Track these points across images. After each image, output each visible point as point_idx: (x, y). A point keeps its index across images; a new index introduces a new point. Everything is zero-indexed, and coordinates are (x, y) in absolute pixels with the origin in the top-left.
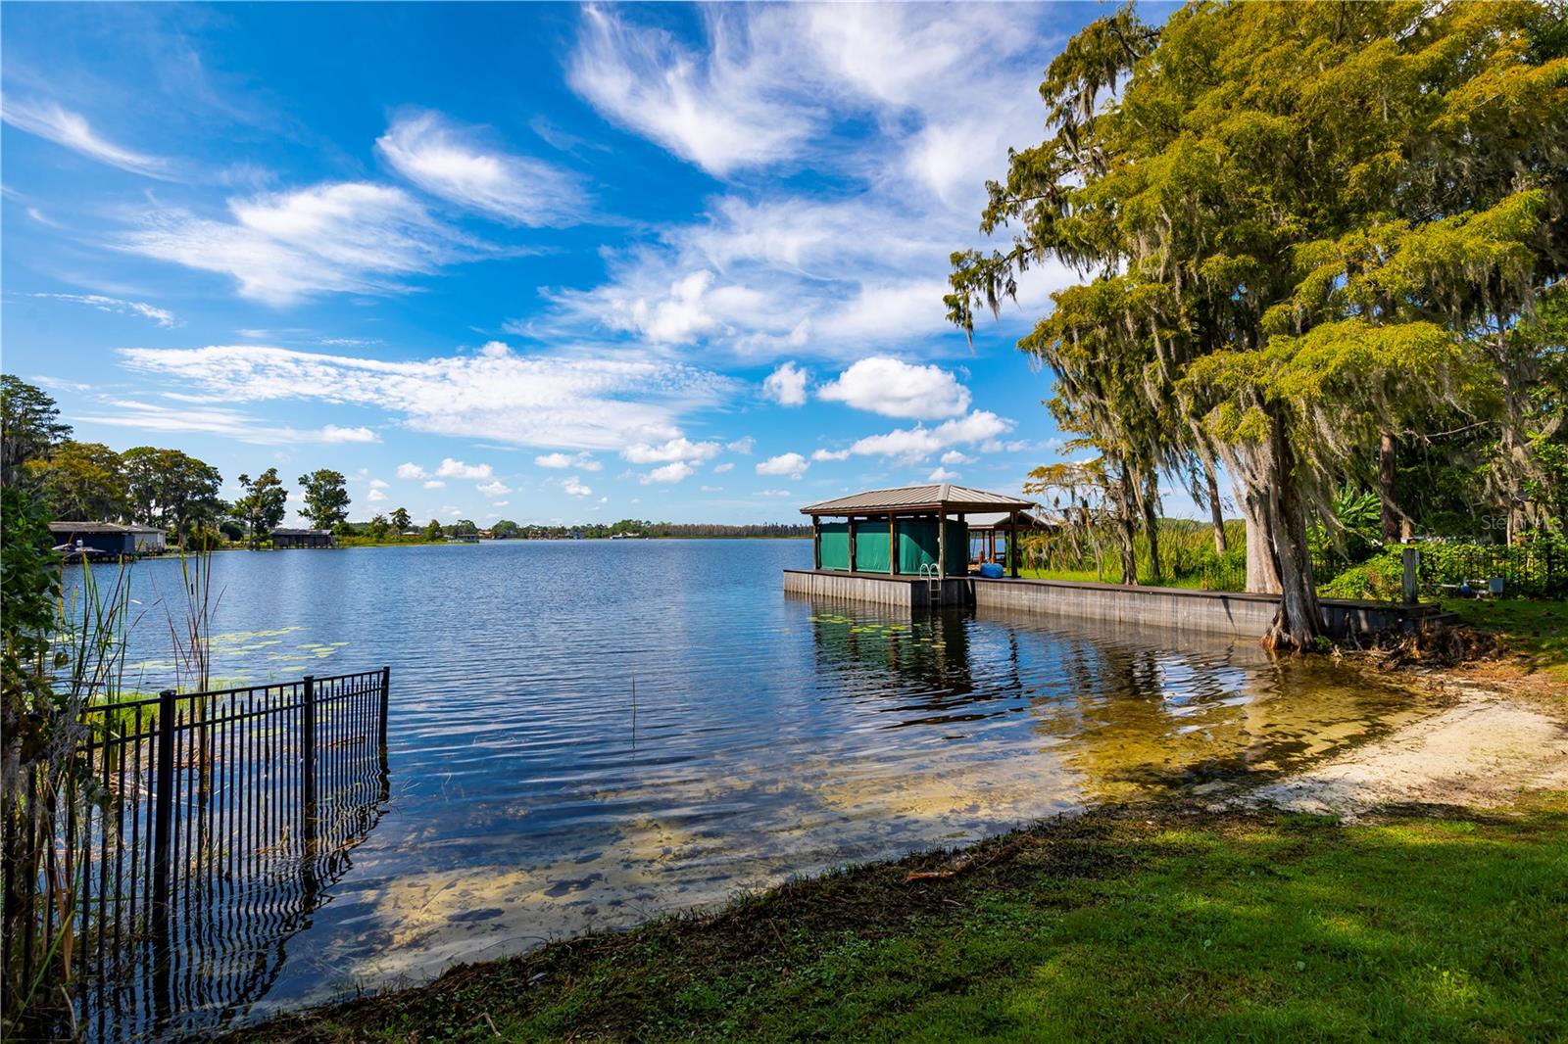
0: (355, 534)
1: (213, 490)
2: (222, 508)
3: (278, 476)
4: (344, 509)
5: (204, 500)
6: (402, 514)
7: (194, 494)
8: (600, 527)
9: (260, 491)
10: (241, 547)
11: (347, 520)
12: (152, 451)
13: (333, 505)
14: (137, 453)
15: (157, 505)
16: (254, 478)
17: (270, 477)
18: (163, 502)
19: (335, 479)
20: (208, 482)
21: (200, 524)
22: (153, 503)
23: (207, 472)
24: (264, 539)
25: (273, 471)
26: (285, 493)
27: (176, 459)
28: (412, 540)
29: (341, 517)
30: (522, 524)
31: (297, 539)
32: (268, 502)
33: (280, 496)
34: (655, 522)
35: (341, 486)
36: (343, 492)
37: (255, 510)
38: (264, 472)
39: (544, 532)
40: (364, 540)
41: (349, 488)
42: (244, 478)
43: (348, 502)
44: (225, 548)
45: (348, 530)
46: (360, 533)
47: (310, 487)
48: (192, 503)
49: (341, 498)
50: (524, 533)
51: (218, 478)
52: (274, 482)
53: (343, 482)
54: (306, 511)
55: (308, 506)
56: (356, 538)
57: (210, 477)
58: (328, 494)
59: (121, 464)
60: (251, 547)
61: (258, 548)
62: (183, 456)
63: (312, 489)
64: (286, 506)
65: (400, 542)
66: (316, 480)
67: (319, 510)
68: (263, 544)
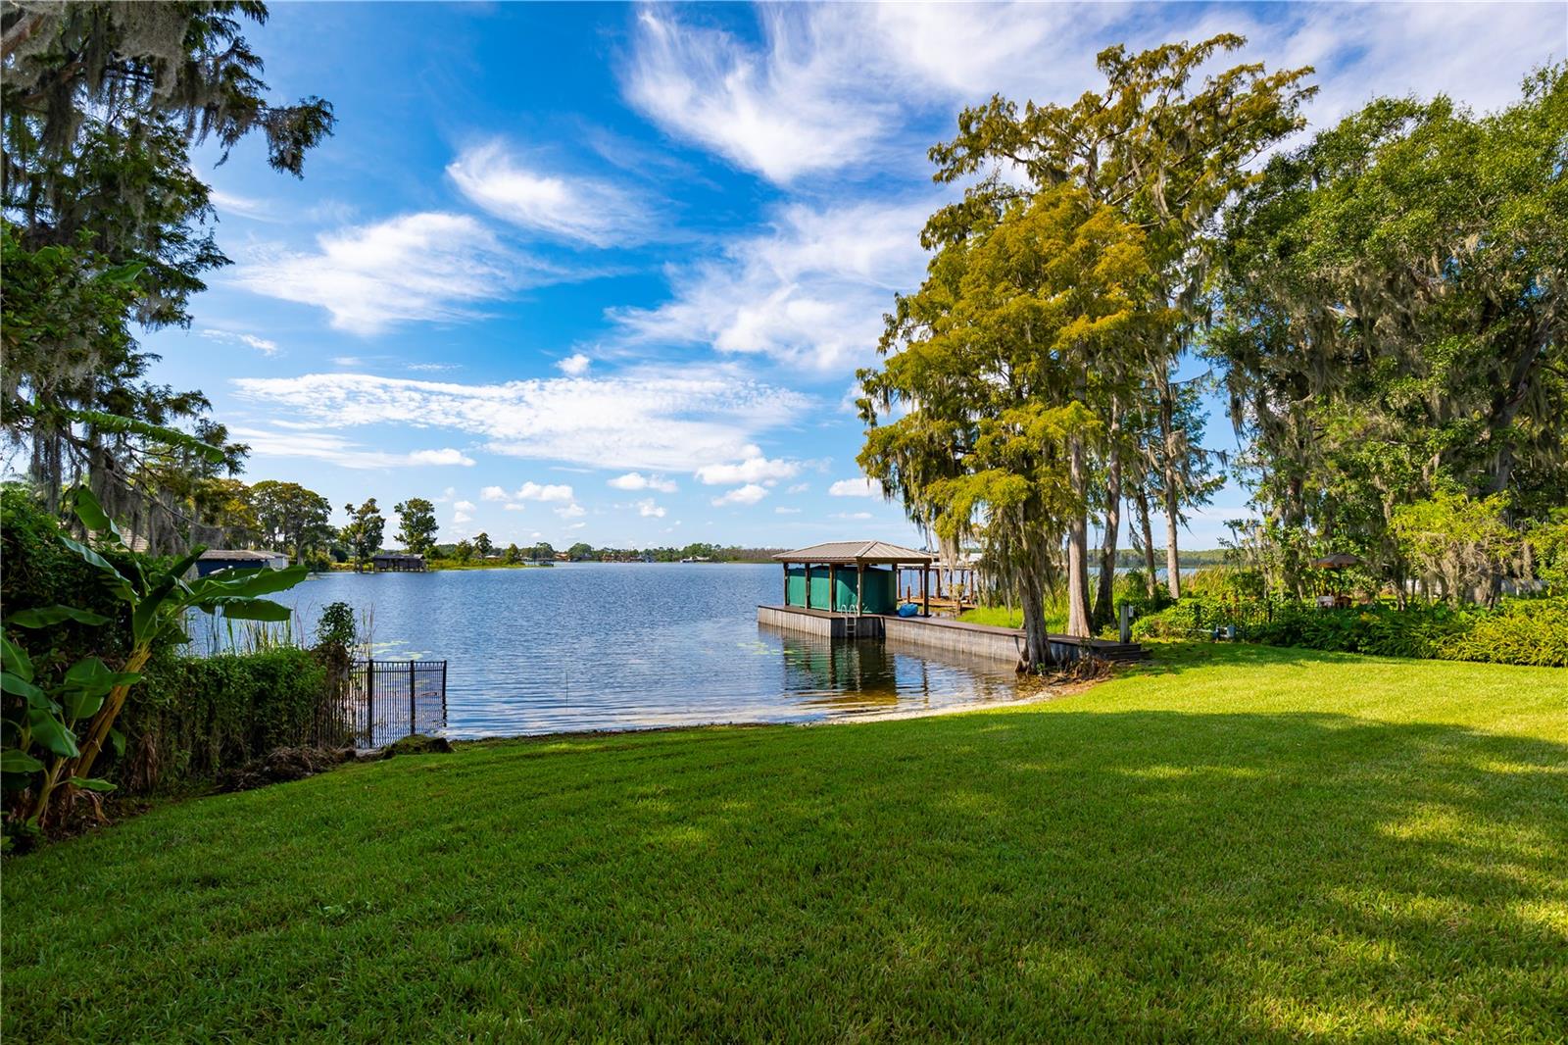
0: (443, 557)
1: (325, 519)
2: (333, 534)
3: (377, 506)
4: (433, 535)
5: (317, 527)
6: (484, 538)
7: (309, 522)
8: (671, 551)
9: (362, 519)
10: (347, 568)
11: (435, 544)
12: (275, 484)
13: (424, 531)
14: (263, 486)
15: (280, 532)
16: (358, 507)
17: (371, 507)
18: (285, 530)
19: (425, 507)
20: (320, 511)
21: (315, 548)
22: (277, 530)
23: (320, 503)
24: (366, 562)
25: (373, 501)
26: (383, 521)
27: (293, 493)
28: (494, 564)
29: (431, 542)
30: (597, 547)
31: (393, 562)
32: (369, 528)
33: (379, 523)
34: (725, 546)
35: (431, 514)
36: (432, 520)
37: (359, 536)
38: (365, 502)
39: (617, 556)
40: (450, 562)
41: (437, 515)
42: (349, 507)
43: (436, 528)
44: (334, 570)
45: (437, 554)
46: (448, 557)
47: (404, 514)
48: (306, 530)
49: (430, 525)
50: (598, 556)
51: (329, 507)
52: (375, 511)
53: (432, 510)
54: (401, 536)
55: (402, 532)
56: (443, 561)
57: (322, 507)
58: (419, 519)
59: (251, 496)
60: (356, 569)
61: (362, 570)
62: (300, 488)
63: (406, 516)
64: (384, 532)
65: (484, 564)
66: (409, 508)
67: (412, 535)
68: (365, 566)
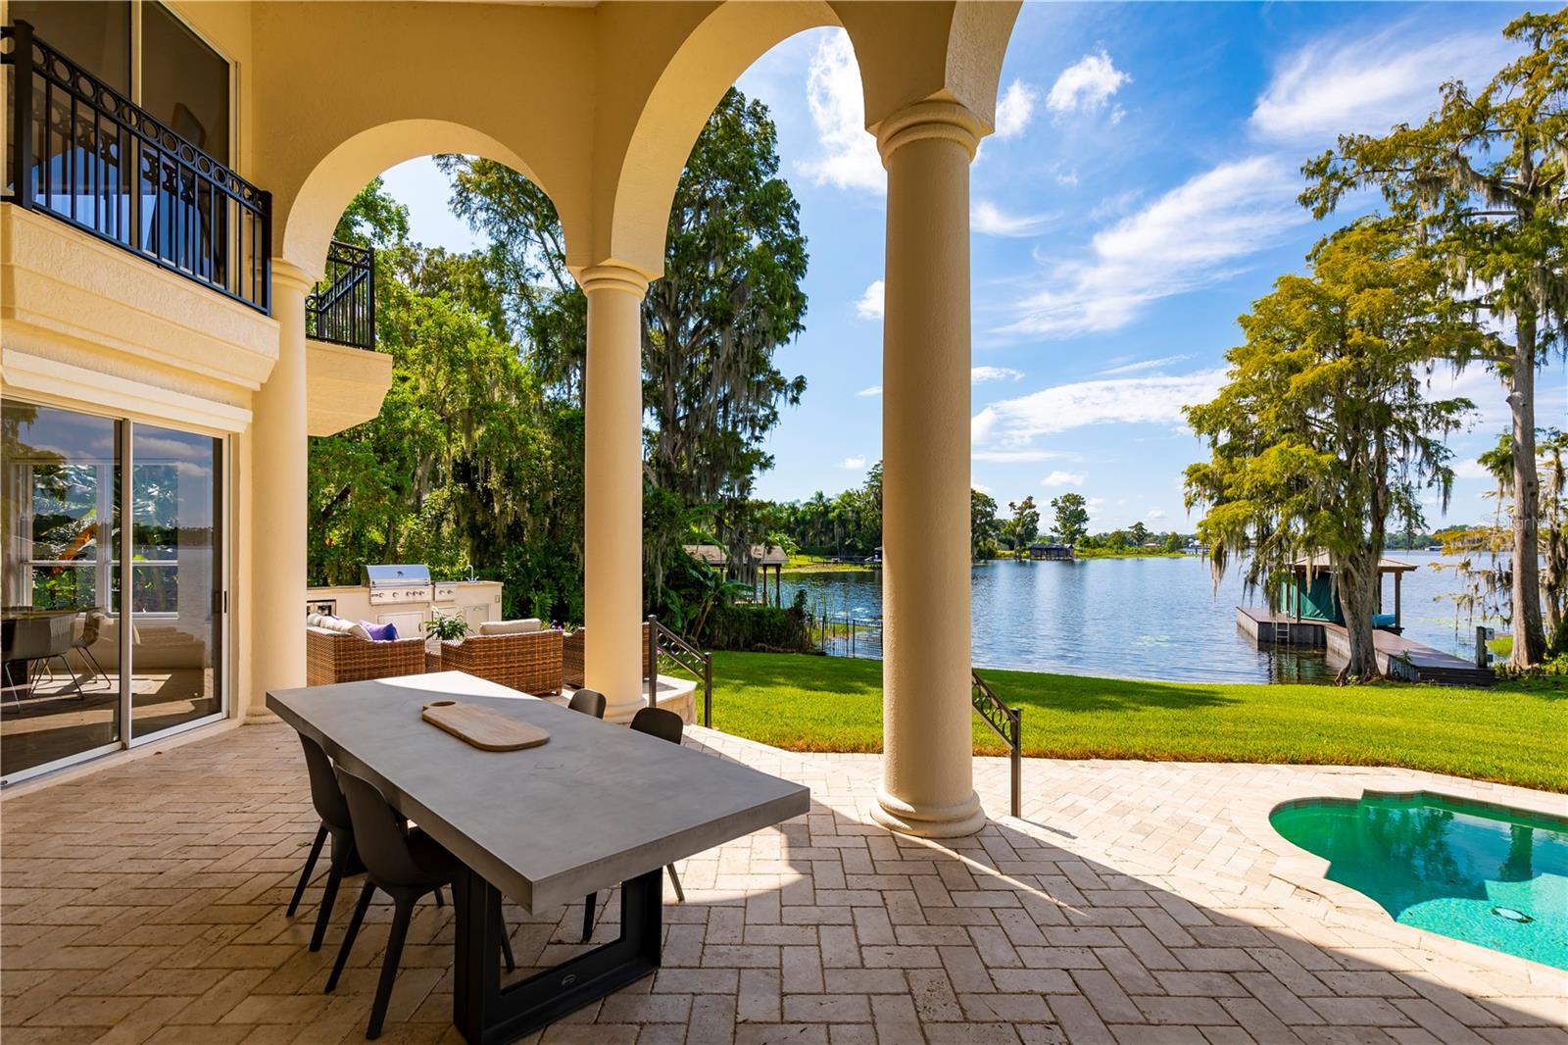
0: (1096, 546)
1: (991, 515)
2: (996, 525)
3: (1033, 502)
4: (1084, 526)
6: (1139, 526)
7: (982, 518)
9: (1021, 514)
10: (1010, 556)
11: (1088, 534)
13: (1076, 523)
16: (1018, 504)
17: (1028, 504)
19: (1076, 500)
20: (989, 509)
23: (988, 502)
24: (1024, 550)
25: (1030, 498)
26: (1038, 515)
28: (1152, 552)
29: (1082, 533)
31: (1048, 549)
32: (1027, 521)
33: (1034, 518)
35: (1082, 507)
36: (1083, 512)
37: (1018, 529)
38: (1025, 499)
40: (1104, 551)
41: (1088, 508)
42: (1012, 505)
43: (1087, 520)
44: (999, 557)
45: (1087, 543)
46: (1101, 545)
47: (1059, 508)
49: (1081, 517)
51: (996, 506)
52: (1032, 507)
53: (1084, 503)
54: (1055, 527)
55: (1057, 523)
56: (1097, 550)
57: (990, 506)
58: (1072, 512)
60: (1016, 557)
61: (1020, 557)
63: (1061, 510)
64: (1039, 525)
65: (1139, 553)
66: (1063, 502)
67: (1065, 526)
68: (1023, 555)
